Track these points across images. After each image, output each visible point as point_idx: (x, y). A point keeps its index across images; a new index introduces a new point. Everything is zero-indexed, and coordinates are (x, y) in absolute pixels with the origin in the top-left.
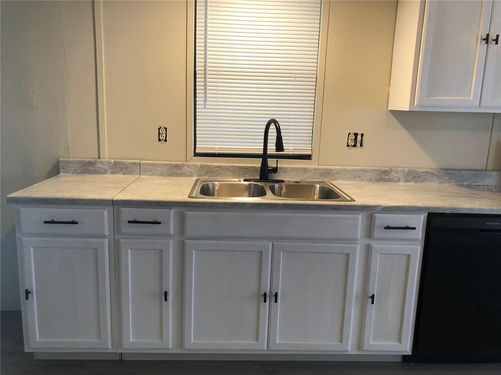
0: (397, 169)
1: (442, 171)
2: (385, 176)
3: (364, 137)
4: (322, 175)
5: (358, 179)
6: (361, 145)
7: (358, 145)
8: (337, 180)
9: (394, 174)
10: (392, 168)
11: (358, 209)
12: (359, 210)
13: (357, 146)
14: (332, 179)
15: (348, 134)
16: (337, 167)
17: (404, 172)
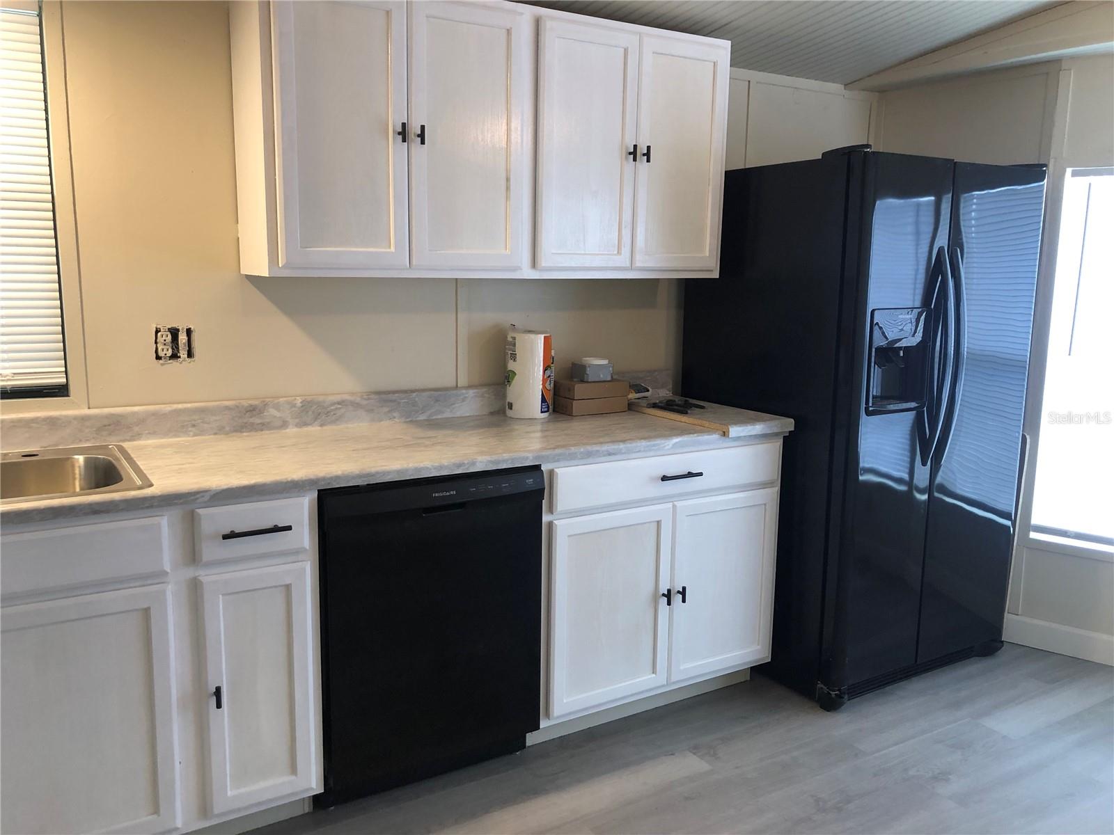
0: (276, 401)
1: (372, 396)
2: (253, 418)
3: (195, 336)
4: (99, 430)
5: (190, 431)
6: (190, 355)
7: (183, 353)
8: (139, 439)
9: (273, 412)
10: (268, 400)
11: (155, 504)
12: (159, 506)
13: (180, 357)
14: (128, 438)
15: (155, 329)
16: (136, 409)
17: (294, 406)
